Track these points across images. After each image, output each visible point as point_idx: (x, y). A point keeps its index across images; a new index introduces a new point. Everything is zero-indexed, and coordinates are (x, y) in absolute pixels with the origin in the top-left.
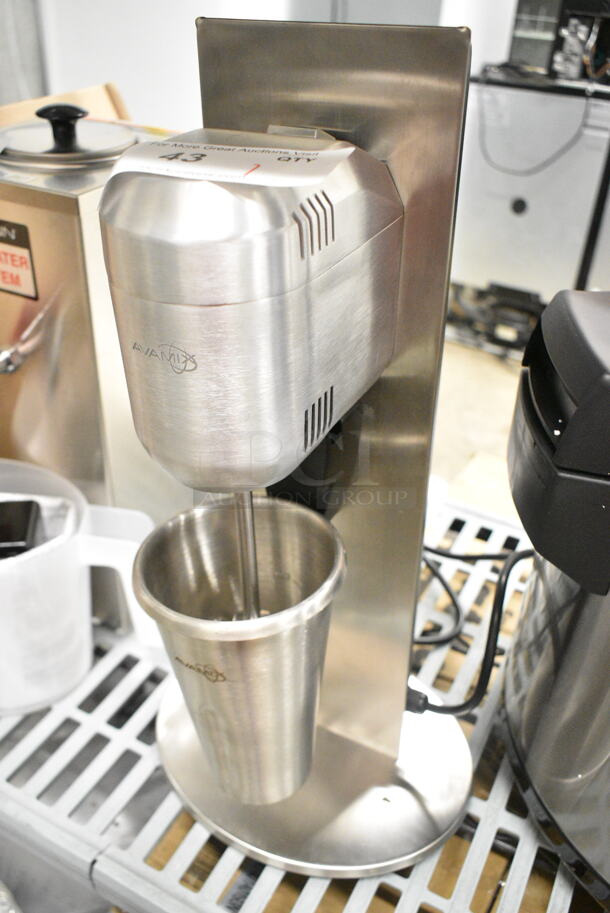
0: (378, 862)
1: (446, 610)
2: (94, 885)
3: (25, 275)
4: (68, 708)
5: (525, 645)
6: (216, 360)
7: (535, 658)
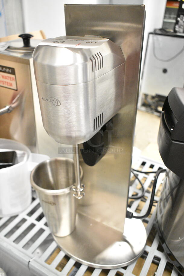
0: (117, 264)
1: (140, 189)
2: (29, 269)
3: (14, 83)
4: (23, 215)
5: (163, 199)
6: (66, 102)
7: (166, 203)
